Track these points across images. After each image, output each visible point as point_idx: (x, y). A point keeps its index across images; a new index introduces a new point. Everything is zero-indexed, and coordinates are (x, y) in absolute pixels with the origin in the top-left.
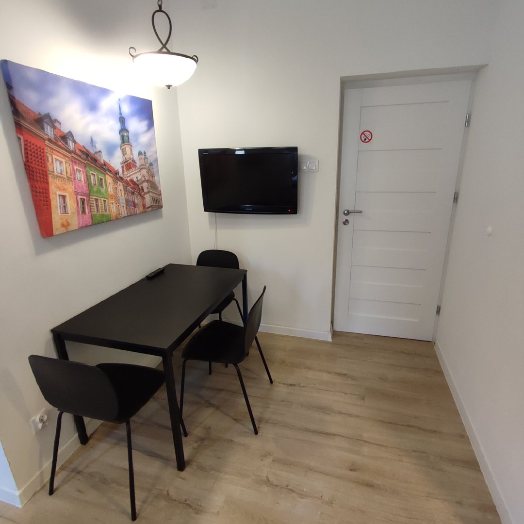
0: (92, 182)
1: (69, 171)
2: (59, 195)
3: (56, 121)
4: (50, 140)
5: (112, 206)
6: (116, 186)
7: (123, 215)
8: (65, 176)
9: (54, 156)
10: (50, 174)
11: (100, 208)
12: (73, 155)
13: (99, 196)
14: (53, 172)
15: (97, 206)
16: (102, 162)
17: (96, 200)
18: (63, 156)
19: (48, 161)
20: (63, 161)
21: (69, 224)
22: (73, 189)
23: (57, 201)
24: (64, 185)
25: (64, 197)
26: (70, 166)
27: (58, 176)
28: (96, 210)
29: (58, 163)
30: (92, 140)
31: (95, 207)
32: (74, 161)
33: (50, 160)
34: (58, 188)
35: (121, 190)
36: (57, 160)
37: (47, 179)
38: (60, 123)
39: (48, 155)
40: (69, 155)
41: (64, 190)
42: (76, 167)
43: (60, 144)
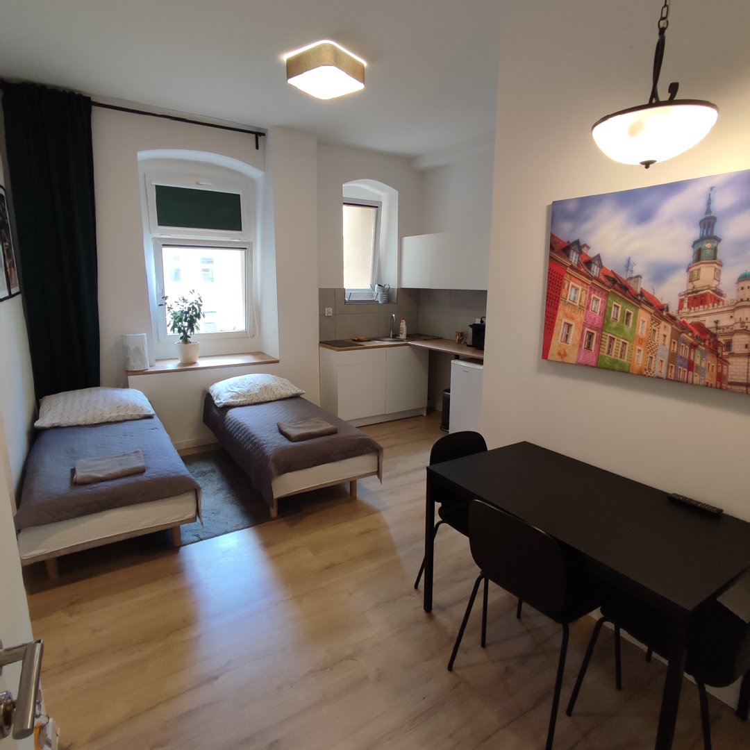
0: (612, 316)
1: (583, 300)
2: (565, 323)
3: (585, 245)
4: (572, 267)
5: (637, 354)
6: (656, 329)
7: (657, 373)
8: (577, 304)
9: (571, 283)
10: (562, 300)
11: (614, 350)
12: (594, 282)
13: (616, 334)
14: (566, 299)
15: (610, 346)
16: (639, 291)
17: (612, 339)
18: (580, 283)
19: (564, 288)
20: (580, 288)
21: (565, 355)
22: (583, 319)
23: (560, 328)
24: (573, 314)
25: (569, 326)
26: (586, 293)
27: (569, 303)
28: (606, 351)
29: (573, 290)
30: (629, 262)
31: (607, 347)
32: (594, 288)
33: (566, 286)
34: (566, 315)
35: (665, 336)
36: (573, 286)
37: (558, 305)
38: (589, 248)
39: (565, 281)
40: (590, 282)
41: (572, 318)
42: (593, 295)
43: (582, 269)
